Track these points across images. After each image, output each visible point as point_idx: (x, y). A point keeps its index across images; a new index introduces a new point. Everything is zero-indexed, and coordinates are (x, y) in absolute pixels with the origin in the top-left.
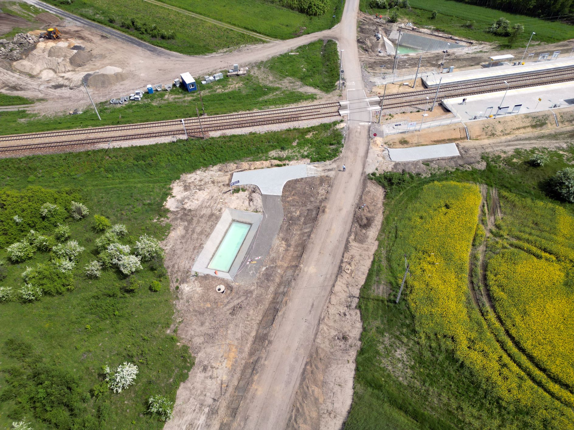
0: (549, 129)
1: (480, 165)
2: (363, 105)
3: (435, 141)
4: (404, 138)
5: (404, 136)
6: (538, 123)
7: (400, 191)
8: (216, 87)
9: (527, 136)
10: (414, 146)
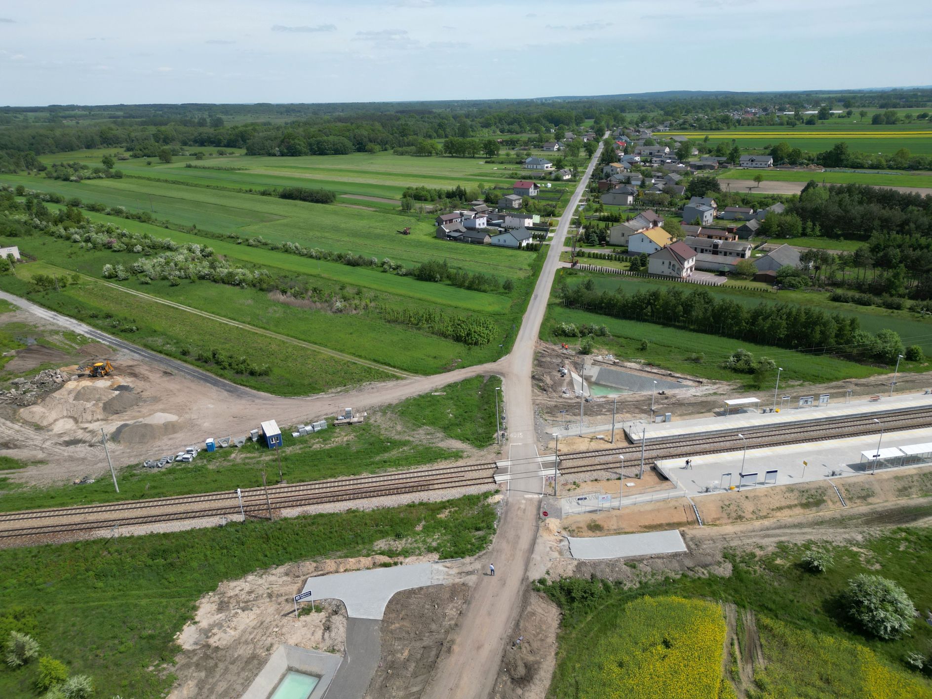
0: (830, 511)
1: (721, 569)
2: (532, 467)
3: (645, 527)
4: (595, 521)
5: (594, 516)
6: (811, 500)
7: (586, 613)
8: (313, 441)
9: (796, 520)
10: (611, 535)
